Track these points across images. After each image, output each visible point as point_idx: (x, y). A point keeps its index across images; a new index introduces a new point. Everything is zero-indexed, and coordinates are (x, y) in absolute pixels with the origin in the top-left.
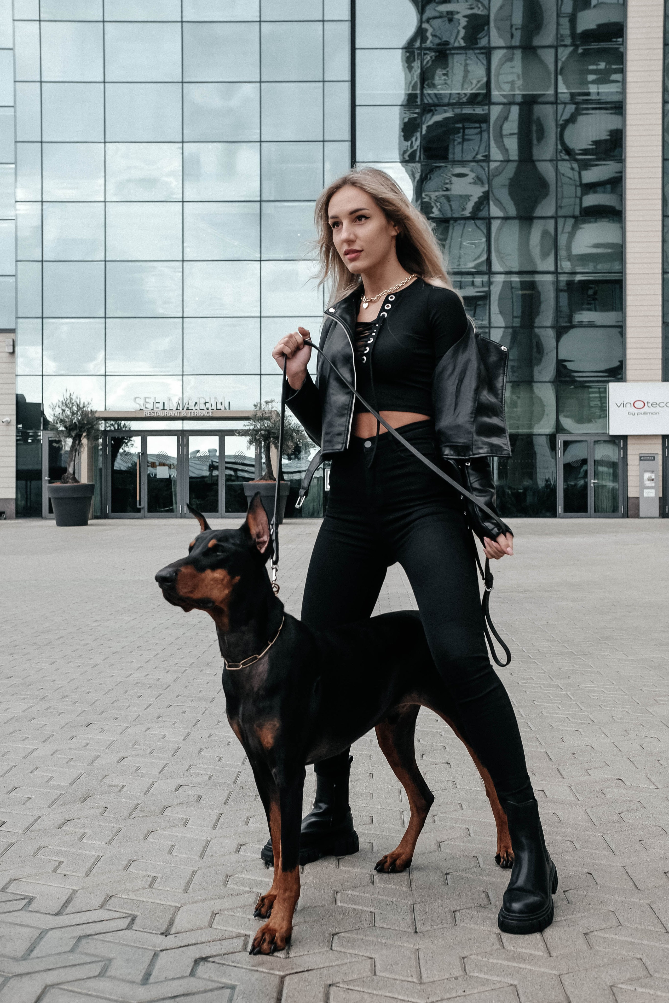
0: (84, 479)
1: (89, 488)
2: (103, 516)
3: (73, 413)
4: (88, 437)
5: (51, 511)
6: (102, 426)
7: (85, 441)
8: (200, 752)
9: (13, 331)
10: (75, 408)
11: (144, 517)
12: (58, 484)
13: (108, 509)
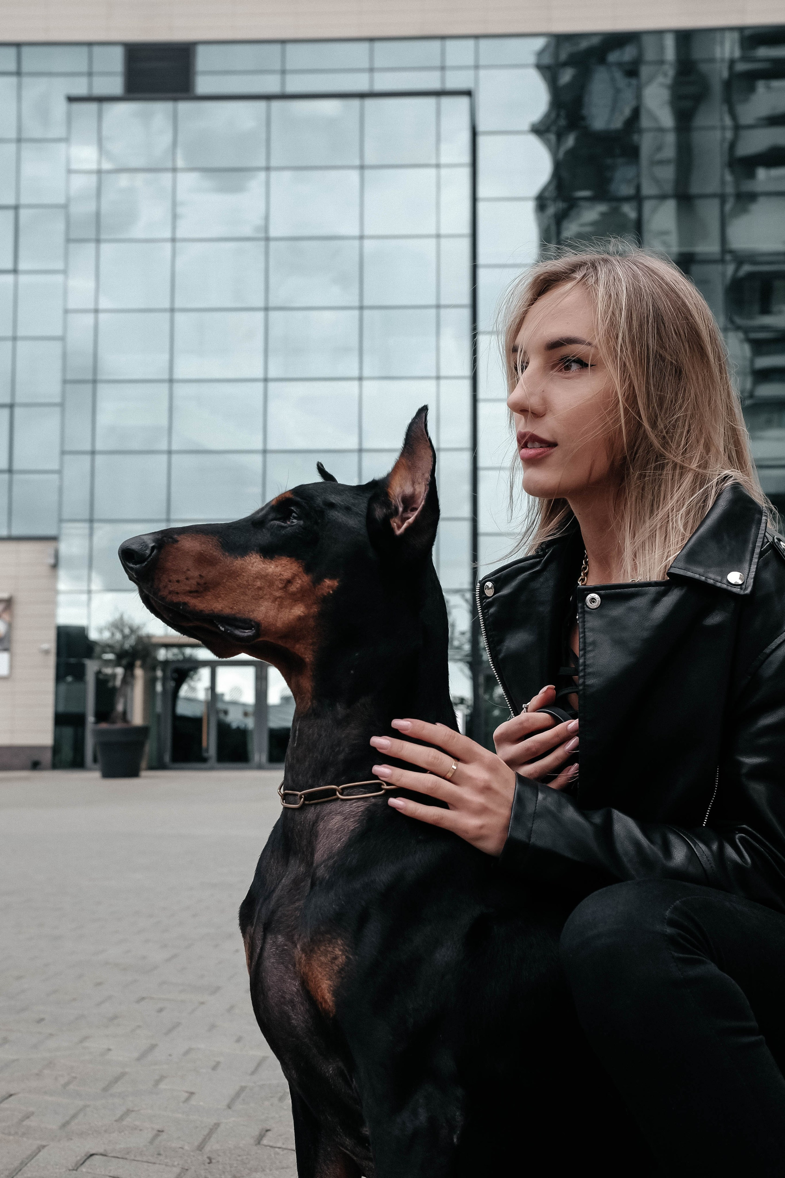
0: (137, 718)
1: (143, 732)
2: (159, 765)
3: (125, 637)
4: (143, 666)
5: (95, 760)
6: (162, 654)
7: (139, 672)
8: (157, 1082)
9: (54, 539)
10: (127, 631)
11: (212, 769)
12: (104, 726)
13: (167, 758)
